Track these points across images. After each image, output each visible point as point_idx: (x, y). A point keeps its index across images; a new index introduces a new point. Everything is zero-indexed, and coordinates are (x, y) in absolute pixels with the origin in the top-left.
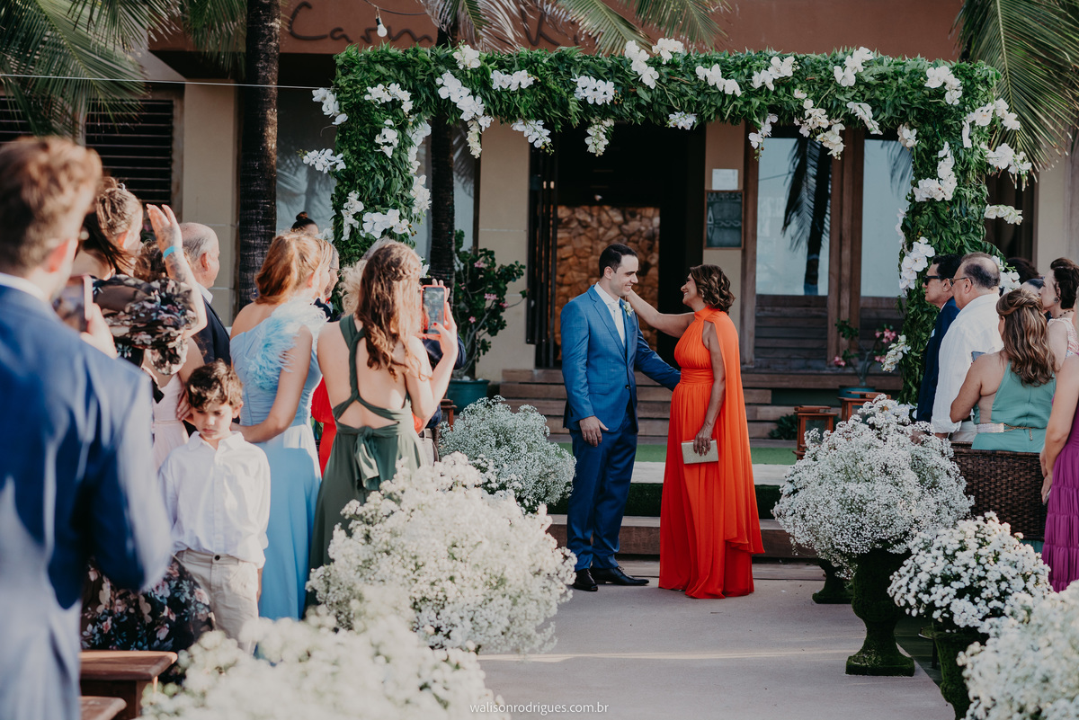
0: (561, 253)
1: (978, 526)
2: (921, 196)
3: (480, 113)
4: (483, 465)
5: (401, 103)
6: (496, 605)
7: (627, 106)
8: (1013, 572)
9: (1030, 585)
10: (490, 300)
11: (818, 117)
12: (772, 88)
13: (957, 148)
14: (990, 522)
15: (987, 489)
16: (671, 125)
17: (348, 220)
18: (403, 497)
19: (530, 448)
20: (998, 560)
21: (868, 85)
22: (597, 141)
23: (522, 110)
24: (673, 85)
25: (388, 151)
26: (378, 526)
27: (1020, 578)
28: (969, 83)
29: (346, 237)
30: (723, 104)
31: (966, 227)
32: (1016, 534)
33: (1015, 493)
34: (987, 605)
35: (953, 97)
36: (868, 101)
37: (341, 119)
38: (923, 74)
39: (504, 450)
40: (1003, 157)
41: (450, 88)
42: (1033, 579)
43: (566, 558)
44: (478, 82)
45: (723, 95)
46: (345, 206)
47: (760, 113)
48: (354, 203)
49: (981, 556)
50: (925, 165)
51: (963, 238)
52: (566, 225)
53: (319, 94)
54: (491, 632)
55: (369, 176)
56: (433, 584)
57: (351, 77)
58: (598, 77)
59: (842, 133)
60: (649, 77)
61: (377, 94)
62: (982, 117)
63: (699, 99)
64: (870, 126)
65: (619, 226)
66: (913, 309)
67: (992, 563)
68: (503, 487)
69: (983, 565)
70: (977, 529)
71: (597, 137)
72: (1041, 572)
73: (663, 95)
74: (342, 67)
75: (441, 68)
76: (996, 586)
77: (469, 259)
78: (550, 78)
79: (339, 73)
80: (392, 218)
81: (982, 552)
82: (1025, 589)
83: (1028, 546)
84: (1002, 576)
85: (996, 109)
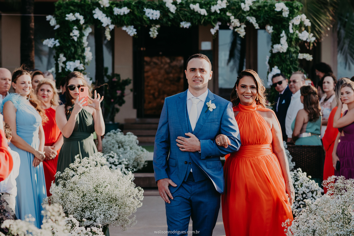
0: (146, 75)
1: (295, 174)
2: (275, 51)
3: (110, 23)
4: (113, 156)
5: (79, 20)
6: (113, 209)
7: (164, 20)
8: (308, 190)
9: (314, 195)
10: (119, 93)
11: (235, 22)
12: (219, 12)
13: (287, 33)
14: (299, 172)
15: (299, 159)
16: (181, 26)
17: (61, 65)
18: (78, 169)
19: (131, 148)
20: (302, 186)
21: (254, 10)
22: (154, 33)
23: (125, 22)
24: (182, 12)
25: (76, 39)
26: (68, 181)
27: (310, 192)
28: (291, 9)
29: (60, 71)
30: (200, 18)
31: (292, 62)
32: (309, 176)
33: (310, 161)
34: (298, 203)
35: (286, 14)
36: (254, 16)
37: (57, 27)
38: (274, 5)
39: (121, 150)
40: (305, 36)
41: (98, 14)
42: (315, 193)
43: (140, 190)
44: (108, 12)
45: (200, 15)
46: (59, 59)
47: (215, 21)
48: (62, 58)
49: (296, 185)
50: (275, 39)
51: (291, 66)
52: (148, 63)
53: (49, 17)
54: (111, 219)
55: (68, 48)
56: (89, 202)
57: (61, 11)
58: (153, 9)
59: (245, 28)
60: (173, 9)
61: (70, 17)
62: (296, 21)
63: (192, 16)
64: (255, 26)
65: (169, 64)
66: (273, 93)
67: (300, 187)
68: (120, 164)
69: (297, 188)
70: (294, 175)
71: (154, 31)
72: (318, 190)
73: (178, 15)
74: (57, 7)
75: (95, 7)
76: (301, 196)
77: (110, 78)
78: (136, 10)
79: (56, 9)
80: (77, 64)
81: (296, 183)
82: (312, 197)
83: (313, 181)
84: (304, 192)
85: (301, 18)
